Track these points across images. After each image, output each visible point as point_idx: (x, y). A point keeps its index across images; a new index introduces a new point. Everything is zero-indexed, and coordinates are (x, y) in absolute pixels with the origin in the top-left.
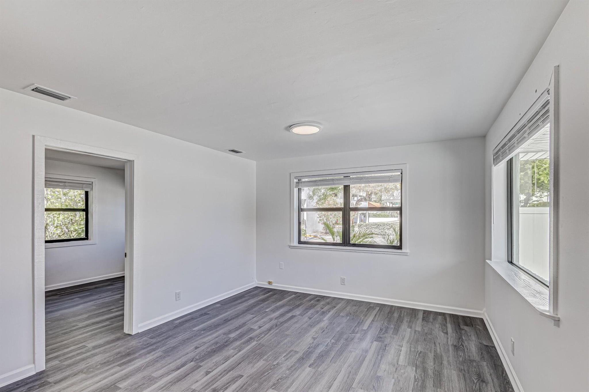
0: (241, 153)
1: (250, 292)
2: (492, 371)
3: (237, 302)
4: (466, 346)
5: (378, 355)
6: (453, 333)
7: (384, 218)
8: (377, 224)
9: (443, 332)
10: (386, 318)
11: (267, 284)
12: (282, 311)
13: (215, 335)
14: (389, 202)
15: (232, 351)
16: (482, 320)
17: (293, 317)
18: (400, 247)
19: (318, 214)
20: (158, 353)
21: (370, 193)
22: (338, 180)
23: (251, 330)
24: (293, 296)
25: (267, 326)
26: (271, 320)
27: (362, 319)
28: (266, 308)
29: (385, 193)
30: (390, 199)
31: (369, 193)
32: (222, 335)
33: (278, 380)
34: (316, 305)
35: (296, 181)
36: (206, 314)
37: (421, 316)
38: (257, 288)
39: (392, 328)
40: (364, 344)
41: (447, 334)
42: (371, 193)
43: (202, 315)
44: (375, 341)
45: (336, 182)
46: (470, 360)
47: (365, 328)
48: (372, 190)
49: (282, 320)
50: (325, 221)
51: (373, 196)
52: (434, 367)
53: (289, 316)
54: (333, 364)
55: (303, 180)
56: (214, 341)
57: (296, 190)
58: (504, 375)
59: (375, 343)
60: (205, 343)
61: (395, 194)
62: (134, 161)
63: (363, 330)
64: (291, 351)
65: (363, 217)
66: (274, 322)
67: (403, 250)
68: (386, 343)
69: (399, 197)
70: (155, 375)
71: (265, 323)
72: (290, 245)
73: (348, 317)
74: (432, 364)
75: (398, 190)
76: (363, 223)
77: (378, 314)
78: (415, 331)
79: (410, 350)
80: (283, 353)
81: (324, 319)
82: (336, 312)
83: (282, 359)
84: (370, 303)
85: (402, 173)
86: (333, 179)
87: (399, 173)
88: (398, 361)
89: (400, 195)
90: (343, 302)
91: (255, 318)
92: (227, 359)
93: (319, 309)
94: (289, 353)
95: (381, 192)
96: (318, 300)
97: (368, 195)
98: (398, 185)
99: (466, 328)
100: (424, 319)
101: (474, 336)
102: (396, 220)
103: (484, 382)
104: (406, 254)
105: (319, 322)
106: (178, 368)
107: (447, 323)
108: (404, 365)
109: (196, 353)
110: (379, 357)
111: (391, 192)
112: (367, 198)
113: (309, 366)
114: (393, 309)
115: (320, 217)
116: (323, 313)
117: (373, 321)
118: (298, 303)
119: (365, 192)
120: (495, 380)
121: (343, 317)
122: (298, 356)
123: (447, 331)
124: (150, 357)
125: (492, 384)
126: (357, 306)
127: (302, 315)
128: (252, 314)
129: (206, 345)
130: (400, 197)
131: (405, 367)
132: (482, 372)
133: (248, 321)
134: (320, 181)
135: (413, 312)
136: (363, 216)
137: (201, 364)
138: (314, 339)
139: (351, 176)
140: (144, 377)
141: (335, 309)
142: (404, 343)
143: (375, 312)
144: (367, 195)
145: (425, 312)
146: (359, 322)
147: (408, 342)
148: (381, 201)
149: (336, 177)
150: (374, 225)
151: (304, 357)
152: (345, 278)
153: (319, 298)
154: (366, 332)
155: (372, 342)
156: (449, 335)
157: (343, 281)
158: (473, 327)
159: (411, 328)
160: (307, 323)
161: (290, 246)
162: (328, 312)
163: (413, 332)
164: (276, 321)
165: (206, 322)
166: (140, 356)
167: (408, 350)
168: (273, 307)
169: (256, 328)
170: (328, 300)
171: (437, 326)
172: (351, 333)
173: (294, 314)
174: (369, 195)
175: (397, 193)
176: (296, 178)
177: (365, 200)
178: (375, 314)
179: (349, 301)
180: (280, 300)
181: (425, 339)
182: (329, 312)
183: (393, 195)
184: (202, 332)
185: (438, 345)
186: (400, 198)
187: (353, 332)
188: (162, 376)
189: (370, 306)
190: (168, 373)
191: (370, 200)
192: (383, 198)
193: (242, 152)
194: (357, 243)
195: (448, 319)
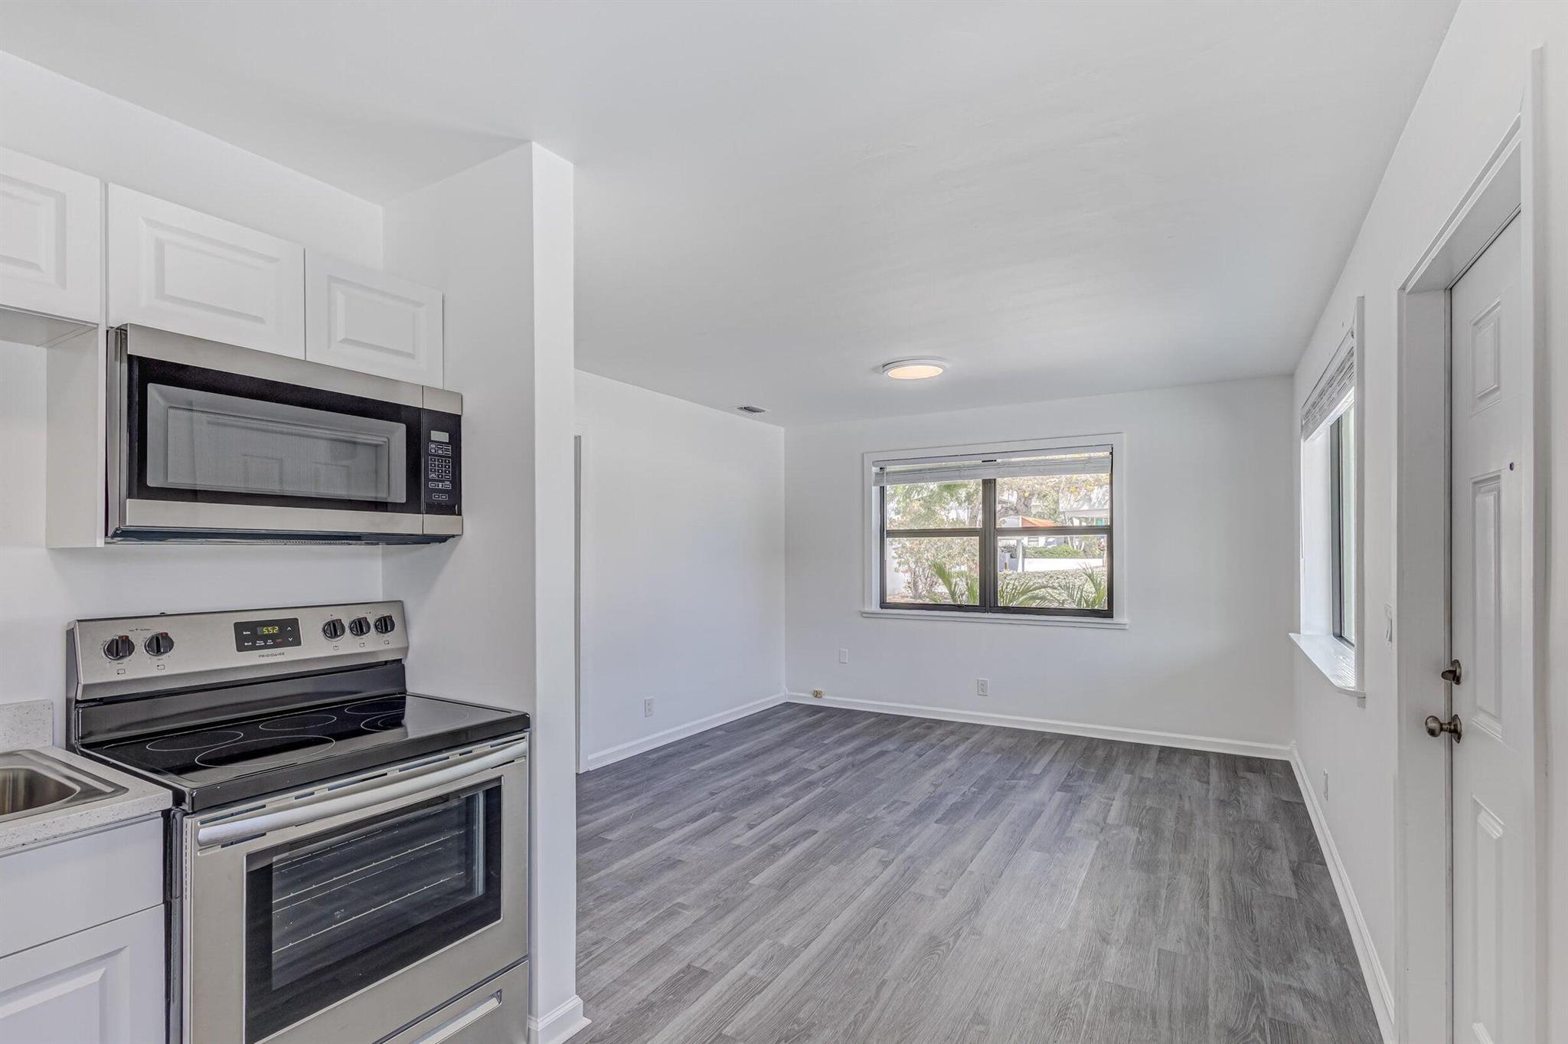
0: (763, 413)
1: (776, 713)
2: (1288, 836)
3: (757, 728)
4: (1243, 802)
5: (1066, 810)
6: (1220, 782)
7: (1065, 560)
8: (1048, 574)
9: (1199, 780)
10: (1080, 758)
11: (811, 696)
12: (855, 744)
13: (739, 777)
14: (1079, 518)
15: (782, 799)
16: (1286, 765)
17: (882, 753)
18: (1108, 614)
19: (894, 549)
20: (645, 799)
21: (1030, 495)
22: (969, 468)
23: (805, 771)
24: (873, 719)
25: (834, 767)
26: (839, 757)
27: (1028, 759)
28: (824, 738)
29: (1069, 495)
30: (1082, 509)
31: (1027, 494)
32: (752, 778)
33: (884, 837)
34: (925, 736)
35: (875, 470)
36: (702, 746)
37: (1156, 756)
38: (788, 705)
39: (1092, 773)
40: (1038, 795)
41: (1208, 783)
42: (1032, 495)
43: (695, 748)
44: (1059, 790)
45: (966, 473)
46: (1249, 821)
47: (1037, 770)
48: (1033, 486)
49: (861, 757)
50: (913, 566)
51: (1034, 502)
52: (1176, 829)
53: (876, 752)
54: (981, 821)
55: (890, 468)
56: (740, 785)
57: (875, 490)
58: (1312, 841)
59: (1059, 795)
60: (725, 788)
61: (1094, 496)
62: (580, 436)
63: (1031, 775)
64: (894, 802)
65: (1009, 557)
66: (844, 761)
67: (1116, 620)
68: (1081, 794)
69: (1105, 504)
70: (660, 825)
71: (830, 762)
72: (863, 610)
73: (999, 756)
74: (1172, 824)
75: (1101, 486)
76: (1011, 572)
77: (1063, 750)
78: (1141, 779)
79: (1130, 805)
80: (882, 804)
81: (950, 757)
82: (972, 748)
83: (880, 812)
84: (1044, 733)
85: (1111, 453)
86: (959, 467)
87: (1107, 453)
88: (1105, 819)
89: (1107, 498)
90: (984, 731)
91: (806, 754)
92: (778, 810)
93: (934, 741)
94: (891, 805)
95: (1058, 492)
96: (929, 728)
97: (1023, 500)
98: (1105, 477)
99: (1249, 775)
100: (1159, 760)
101: (1265, 787)
102: (1099, 565)
103: (1270, 848)
104: (1121, 628)
105: (937, 762)
106: (694, 820)
107: (1209, 768)
108: (1118, 825)
109: (715, 800)
110: (1068, 813)
111: (1083, 492)
112: (1021, 508)
113: (936, 822)
114: (1095, 743)
115: (900, 557)
116: (945, 748)
117: (1052, 761)
118: (886, 731)
119: (1015, 492)
120: (1292, 846)
121: (988, 754)
122: (909, 809)
123: (1208, 779)
124: (633, 805)
125: (1285, 852)
126: (1016, 737)
127: (902, 749)
128: (796, 748)
129: (729, 792)
130: (1108, 503)
131: (1118, 826)
132: (1270, 836)
133: (795, 757)
134: (929, 469)
135: (1139, 751)
136: (1008, 555)
137: (734, 815)
138: (936, 786)
139: (999, 461)
140: (642, 828)
141: (969, 741)
142: (1118, 795)
143: (1055, 748)
144: (1019, 499)
145: (1163, 749)
146: (1022, 763)
147: (1125, 794)
148: (1056, 516)
149: (967, 463)
150: (1039, 577)
151: (923, 809)
152: (986, 682)
153: (932, 724)
154: (1038, 778)
155: (1053, 793)
156: (1211, 785)
157: (982, 688)
158: (1265, 773)
159: (1132, 773)
160: (914, 763)
161: (863, 614)
162: (954, 747)
163: (1137, 781)
164: (850, 758)
165: (708, 758)
166: (615, 803)
167: (1127, 804)
168: (836, 736)
169: (814, 768)
170: (951, 727)
171: (1188, 771)
172: (1007, 780)
173: (885, 749)
174: (1026, 501)
175: (1100, 494)
176: (874, 463)
177: (1017, 512)
178: (1056, 750)
179: (996, 731)
180: (848, 727)
181: (1160, 790)
182: (957, 746)
183: (1090, 500)
184: (711, 773)
185: (1187, 800)
186: (1107, 506)
187: (1013, 777)
188: (672, 829)
189: (1043, 740)
190: (681, 825)
191: (1028, 513)
192: (1061, 505)
193: (764, 411)
194: (1014, 604)
195: (1213, 761)
